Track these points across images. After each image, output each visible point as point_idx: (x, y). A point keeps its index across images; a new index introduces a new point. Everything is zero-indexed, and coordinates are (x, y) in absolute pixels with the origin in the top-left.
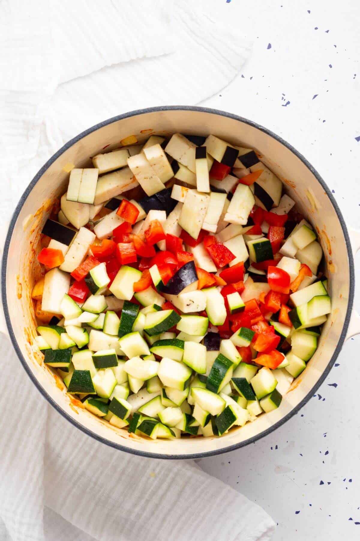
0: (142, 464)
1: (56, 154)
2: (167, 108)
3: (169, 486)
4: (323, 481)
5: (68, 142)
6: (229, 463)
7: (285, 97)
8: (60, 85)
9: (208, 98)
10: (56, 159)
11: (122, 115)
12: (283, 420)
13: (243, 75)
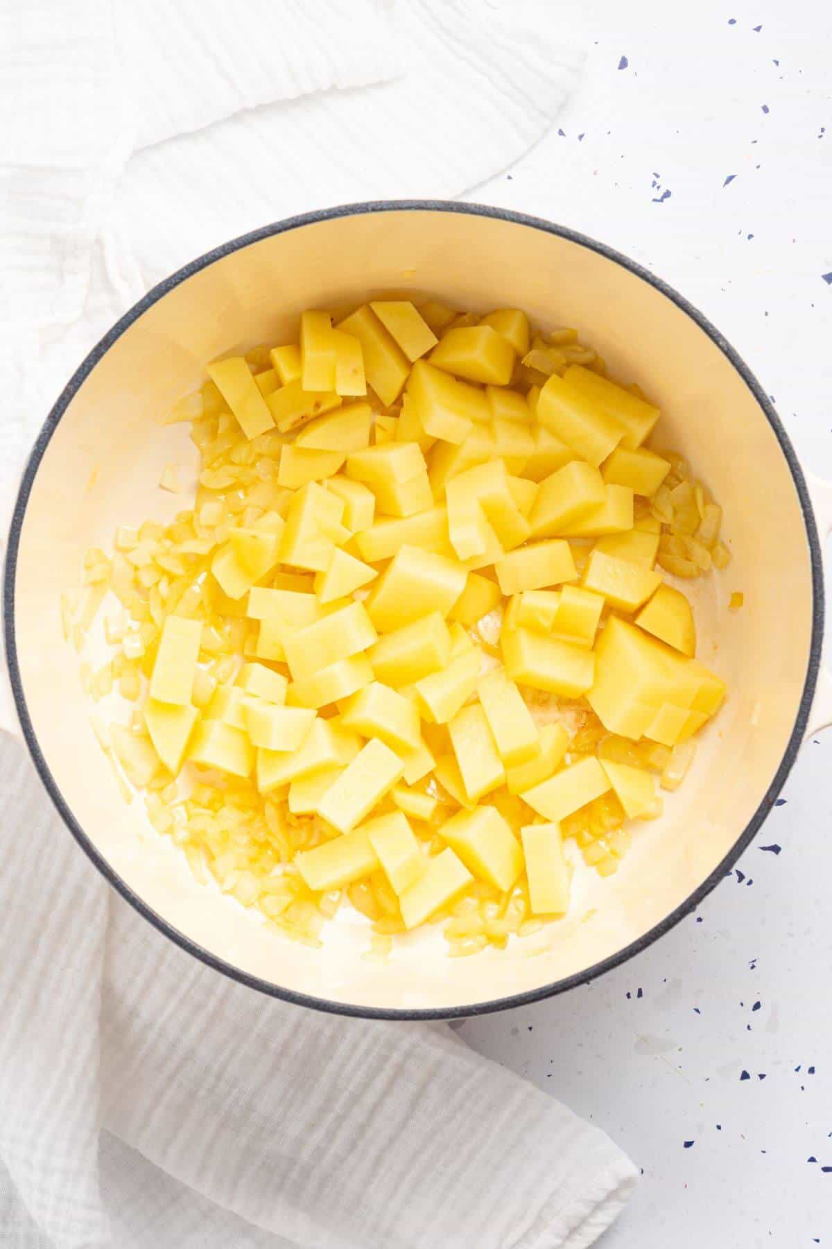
0: (328, 1032)
1: (127, 315)
2: (385, 207)
3: (392, 1082)
4: (748, 1072)
5: (155, 288)
6: (530, 1029)
7: (659, 182)
8: (137, 153)
9: (482, 184)
10: (127, 327)
11: (280, 223)
12: (663, 925)
13: (563, 130)
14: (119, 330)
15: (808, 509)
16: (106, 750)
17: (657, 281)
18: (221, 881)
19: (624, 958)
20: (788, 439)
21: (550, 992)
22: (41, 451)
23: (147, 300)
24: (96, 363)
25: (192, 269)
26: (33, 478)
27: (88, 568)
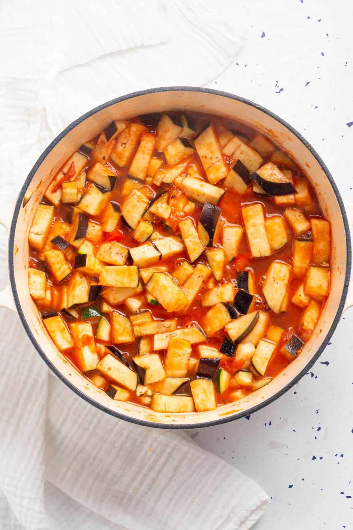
0: (140, 439)
3: (167, 460)
4: (316, 456)
6: (225, 438)
7: (278, 84)
8: (60, 73)
9: (204, 85)
13: (238, 63)
23: (68, 129)
24: (47, 155)
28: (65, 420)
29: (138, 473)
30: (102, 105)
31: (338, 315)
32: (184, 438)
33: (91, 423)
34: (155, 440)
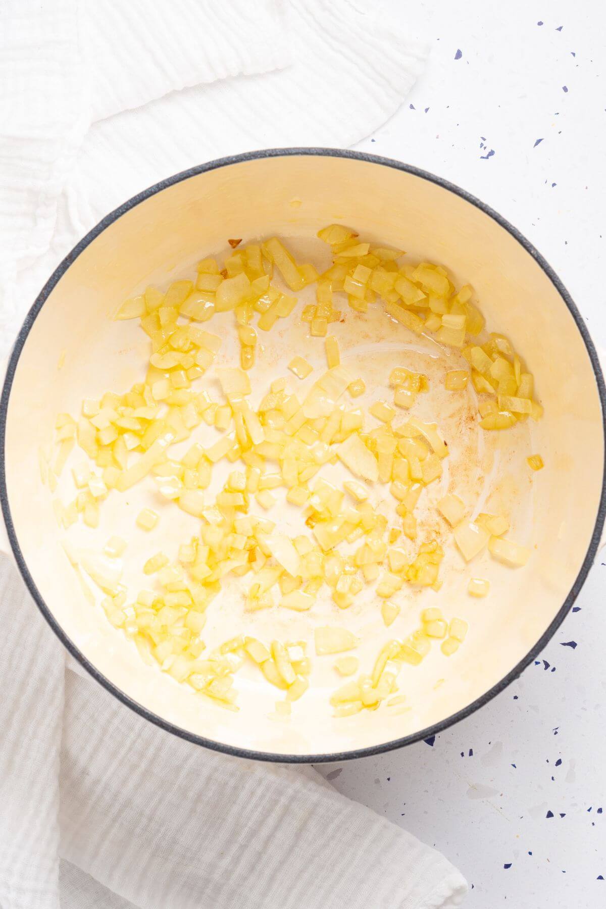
1: (86, 237)
2: (279, 153)
4: (552, 812)
5: (107, 216)
6: (389, 779)
7: (485, 144)
8: (95, 124)
10: (86, 246)
12: (496, 688)
13: (413, 104)
14: (81, 249)
15: (599, 375)
16: (75, 565)
17: (484, 206)
18: (161, 664)
19: (467, 714)
20: (584, 323)
21: (411, 740)
22: (23, 340)
23: (101, 226)
24: (63, 273)
25: (135, 202)
26: (17, 360)
27: (58, 429)
28: (96, 750)
29: (229, 842)
30: (161, 183)
31: (589, 555)
32: (311, 779)
33: (142, 755)
34: (260, 782)
